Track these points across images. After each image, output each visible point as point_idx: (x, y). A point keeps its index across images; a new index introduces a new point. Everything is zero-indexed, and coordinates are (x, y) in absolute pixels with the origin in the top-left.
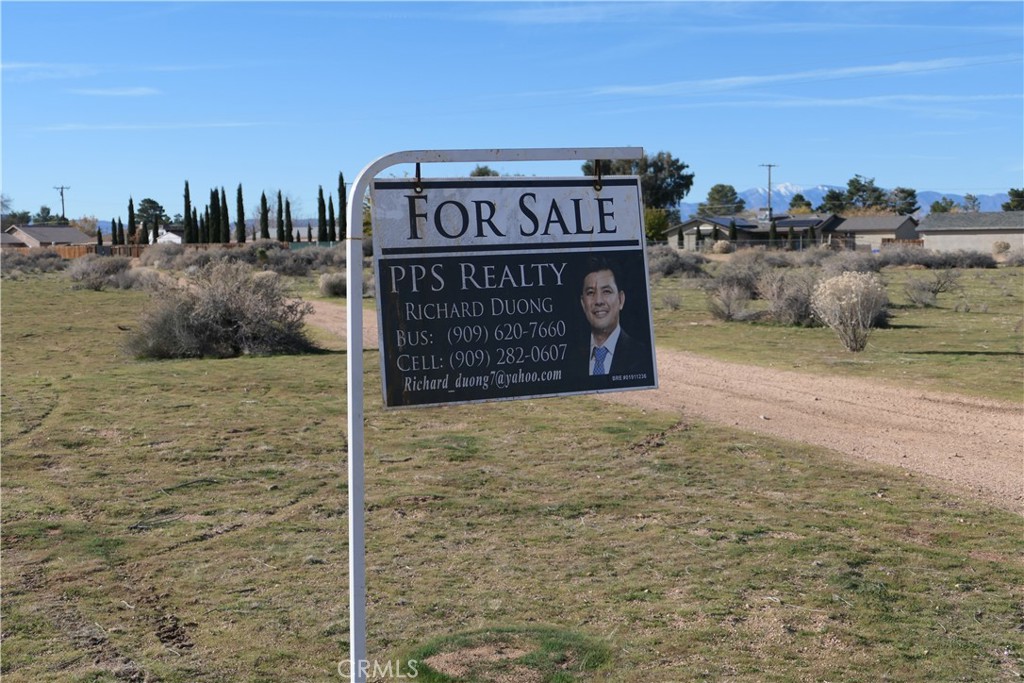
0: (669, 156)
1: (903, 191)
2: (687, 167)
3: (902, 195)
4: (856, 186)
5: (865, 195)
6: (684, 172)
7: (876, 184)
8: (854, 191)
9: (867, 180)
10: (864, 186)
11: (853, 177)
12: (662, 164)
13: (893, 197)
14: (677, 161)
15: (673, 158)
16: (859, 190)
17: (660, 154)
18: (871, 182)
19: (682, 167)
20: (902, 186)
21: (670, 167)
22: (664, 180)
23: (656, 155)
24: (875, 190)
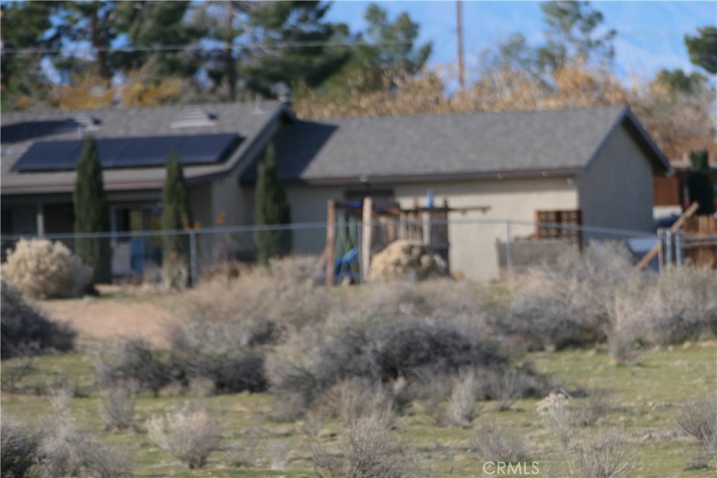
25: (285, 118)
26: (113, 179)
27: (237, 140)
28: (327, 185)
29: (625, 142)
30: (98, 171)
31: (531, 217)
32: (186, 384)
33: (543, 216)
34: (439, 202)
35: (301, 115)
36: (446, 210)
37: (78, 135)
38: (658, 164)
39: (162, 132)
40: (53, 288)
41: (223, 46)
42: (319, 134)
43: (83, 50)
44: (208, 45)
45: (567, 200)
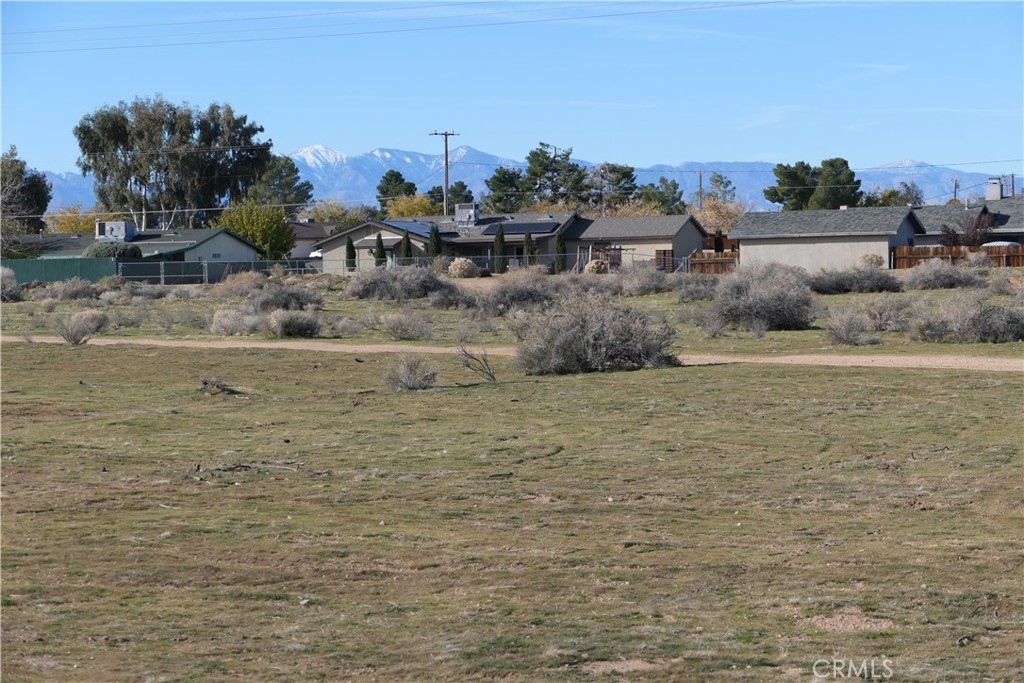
0: (229, 112)
1: (613, 169)
2: (262, 130)
3: (613, 176)
4: (541, 162)
5: (558, 178)
6: (257, 139)
7: (574, 158)
8: (539, 169)
9: (560, 153)
10: (554, 161)
11: (535, 147)
12: (217, 126)
13: (598, 179)
14: (244, 119)
15: (237, 115)
16: (546, 169)
17: (214, 109)
18: (567, 155)
19: (252, 130)
20: (612, 162)
21: (233, 129)
22: (220, 153)
23: (205, 109)
24: (573, 168)
25: (576, 217)
26: (507, 238)
27: (558, 225)
28: (589, 241)
29: (691, 226)
30: (502, 235)
31: (654, 253)
32: (457, 306)
33: (658, 252)
34: (618, 247)
35: (583, 216)
36: (621, 249)
37: (505, 222)
38: (703, 234)
39: (534, 222)
40: (466, 274)
41: (598, 191)
42: (588, 222)
43: (548, 192)
44: (593, 191)
45: (669, 247)
